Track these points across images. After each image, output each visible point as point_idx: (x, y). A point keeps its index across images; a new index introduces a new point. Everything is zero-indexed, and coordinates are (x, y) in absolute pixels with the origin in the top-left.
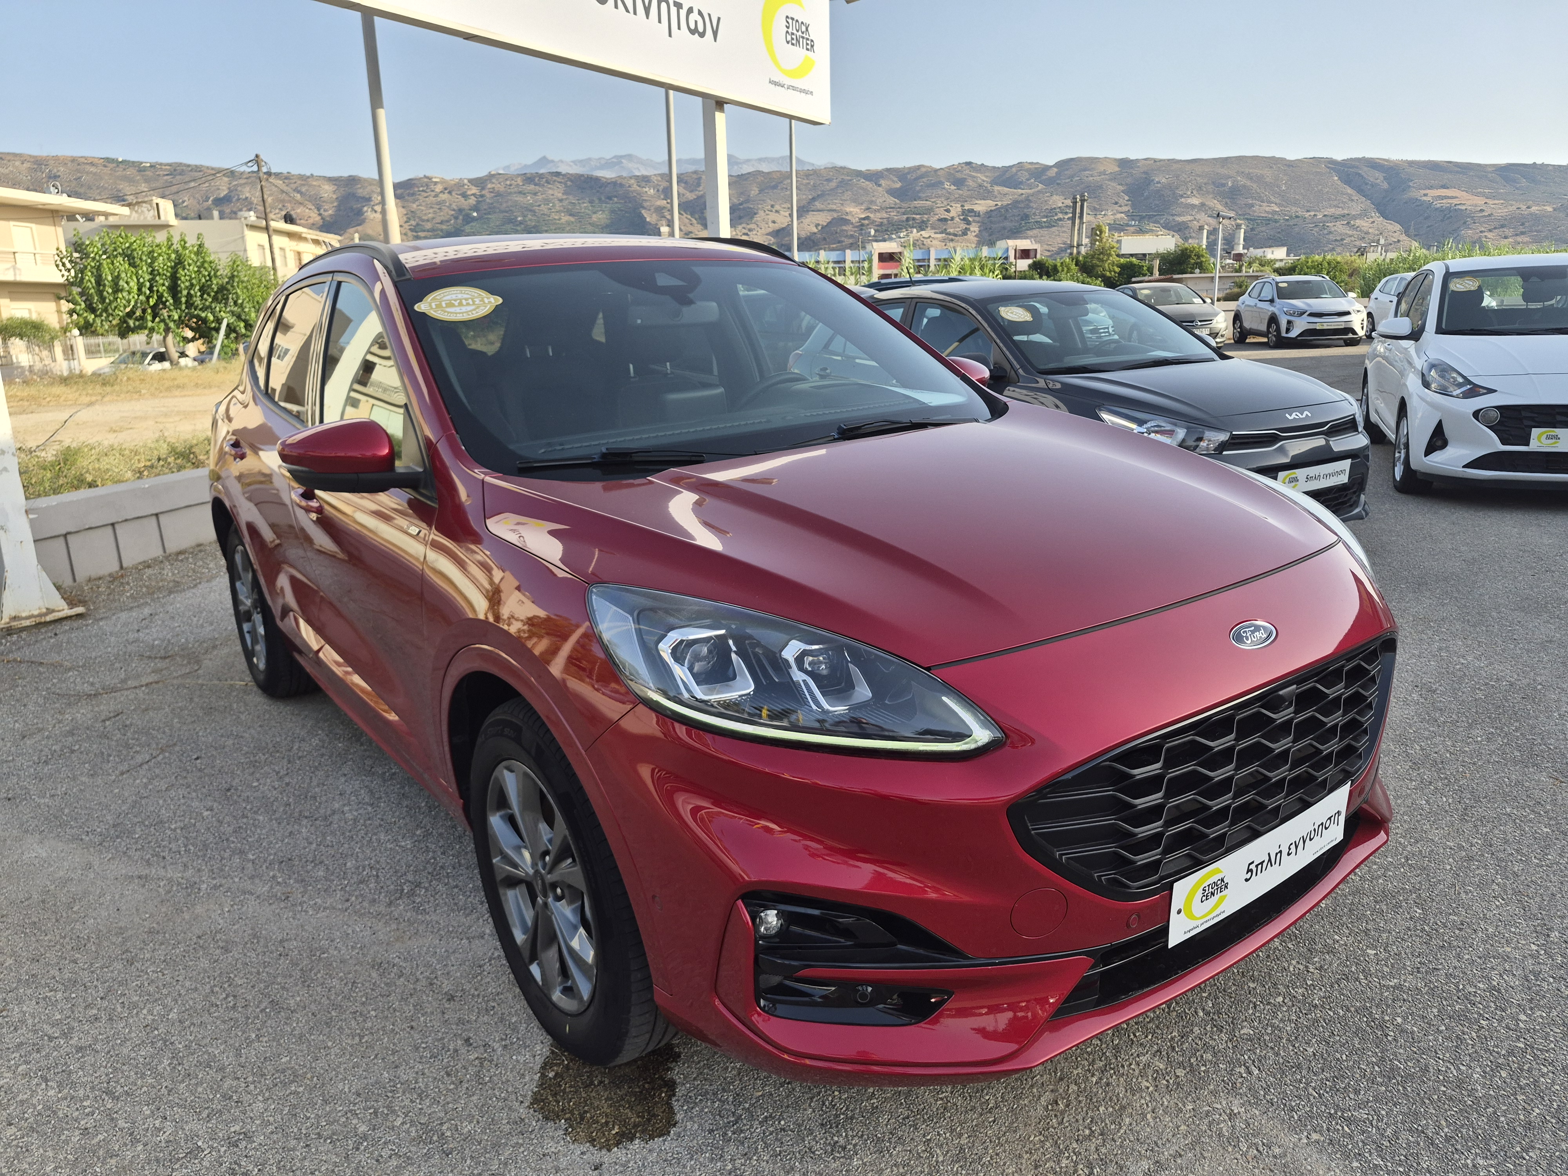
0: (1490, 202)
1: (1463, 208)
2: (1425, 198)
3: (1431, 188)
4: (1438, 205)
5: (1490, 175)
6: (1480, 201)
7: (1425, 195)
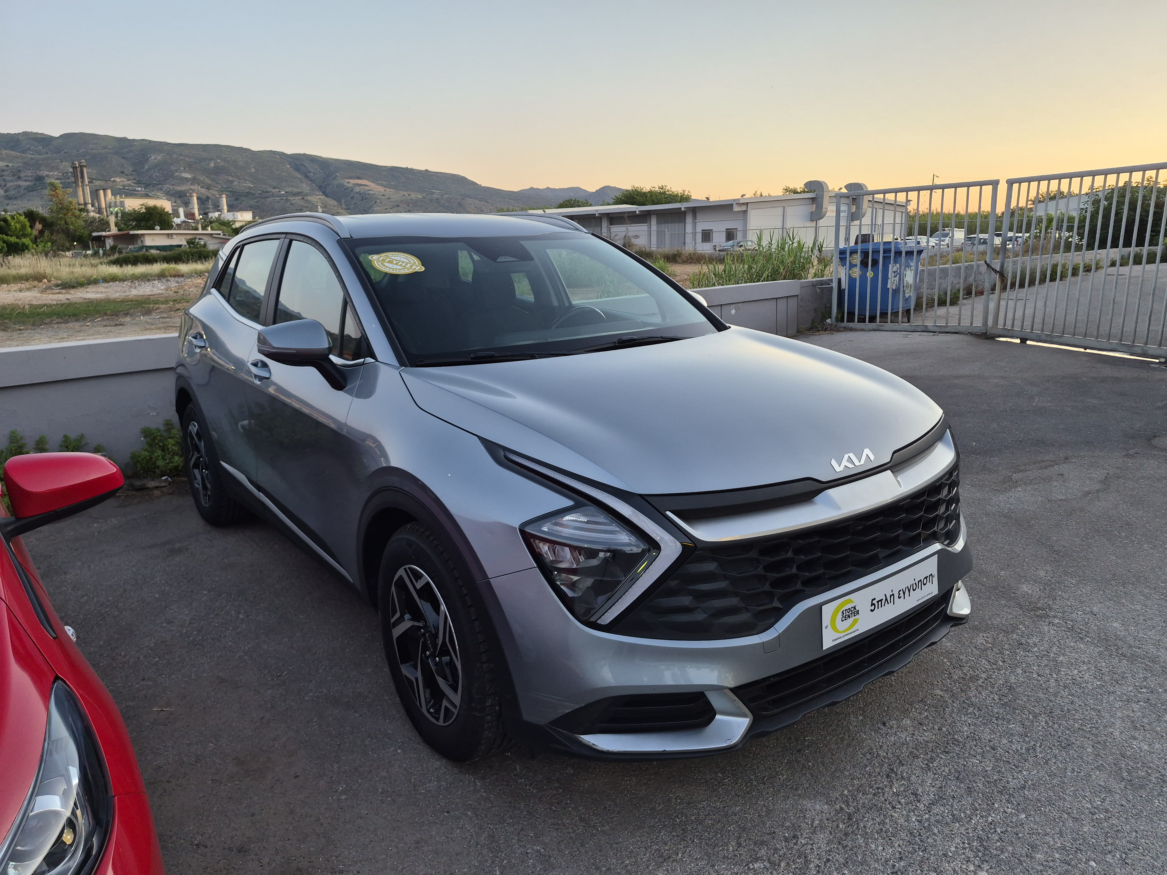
0: (386, 189)
1: (373, 193)
2: (348, 185)
3: (351, 178)
4: (358, 190)
5: (384, 173)
6: (381, 189)
7: (349, 182)
